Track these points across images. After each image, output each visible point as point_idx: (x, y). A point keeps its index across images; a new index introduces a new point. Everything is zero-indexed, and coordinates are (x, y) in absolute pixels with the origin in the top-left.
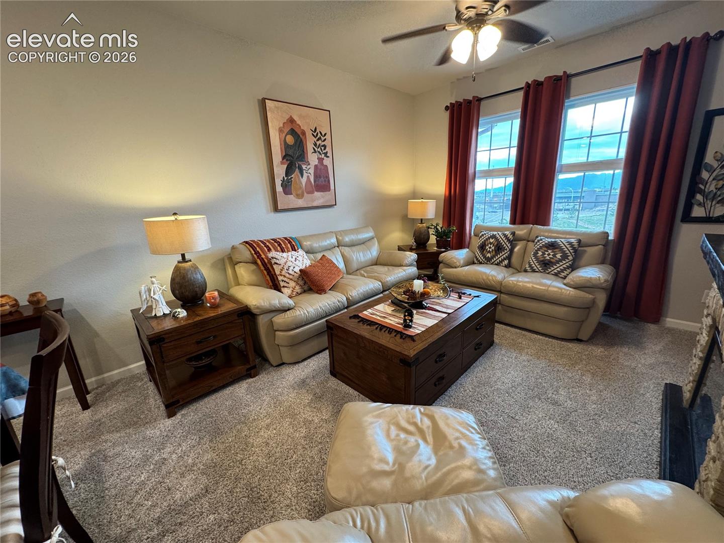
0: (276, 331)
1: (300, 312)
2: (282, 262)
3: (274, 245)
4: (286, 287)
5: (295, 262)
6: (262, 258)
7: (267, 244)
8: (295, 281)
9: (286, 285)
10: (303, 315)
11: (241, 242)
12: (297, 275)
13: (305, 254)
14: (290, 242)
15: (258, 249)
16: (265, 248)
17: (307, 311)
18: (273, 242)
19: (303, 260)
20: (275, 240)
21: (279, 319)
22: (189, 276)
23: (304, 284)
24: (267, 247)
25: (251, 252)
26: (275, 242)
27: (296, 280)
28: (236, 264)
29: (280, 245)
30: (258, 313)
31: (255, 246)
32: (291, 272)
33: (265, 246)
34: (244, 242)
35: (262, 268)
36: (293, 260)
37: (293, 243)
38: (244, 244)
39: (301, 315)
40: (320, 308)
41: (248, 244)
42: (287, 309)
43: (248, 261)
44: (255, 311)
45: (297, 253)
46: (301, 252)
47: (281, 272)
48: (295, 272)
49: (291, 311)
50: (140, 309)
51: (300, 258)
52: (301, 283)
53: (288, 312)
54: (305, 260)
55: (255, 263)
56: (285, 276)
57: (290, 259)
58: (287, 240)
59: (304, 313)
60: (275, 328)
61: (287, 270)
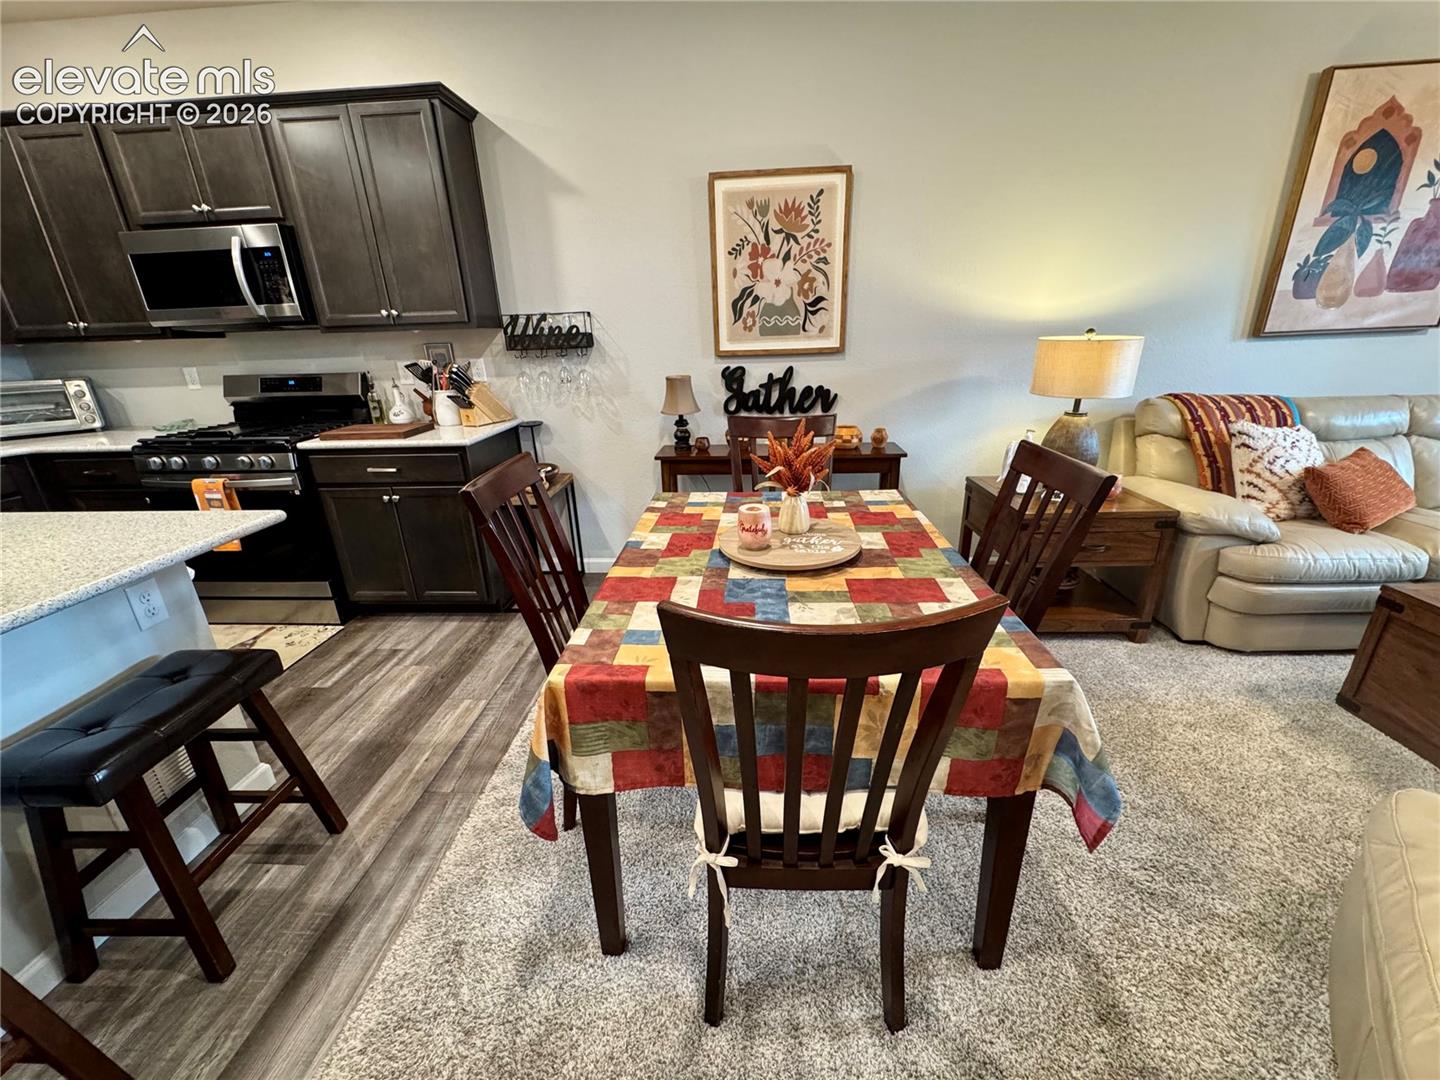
0: (1222, 574)
1: (1296, 553)
2: (1261, 444)
3: (1239, 409)
4: (1254, 498)
5: (1290, 451)
6: (1206, 432)
7: (1223, 404)
8: (1280, 491)
9: (1254, 492)
10: (1302, 562)
11: (1162, 394)
12: (1291, 479)
13: (1314, 439)
14: (1276, 407)
15: (1201, 412)
16: (1217, 412)
17: (1313, 556)
18: (1237, 402)
19: (1309, 450)
20: (1241, 399)
21: (1237, 556)
22: (1081, 439)
23: (1301, 502)
24: (1222, 410)
25: (1182, 415)
26: (1241, 402)
27: (1286, 488)
28: (1140, 436)
29: (1251, 409)
30: (1195, 531)
31: (1195, 404)
32: (1276, 468)
33: (1217, 408)
34: (1170, 395)
35: (1201, 451)
36: (1288, 444)
37: (1285, 410)
38: (1172, 398)
39: (1299, 559)
40: (1349, 559)
41: (1180, 399)
42: (1261, 539)
43: (1171, 432)
44: (1191, 526)
45: (1295, 432)
46: (1305, 432)
47: (1251, 465)
48: (1287, 471)
49: (1270, 546)
50: (998, 477)
51: (1302, 444)
52: (1295, 497)
53: (1262, 546)
54: (1313, 451)
55: (1186, 439)
56: (1258, 475)
57: (1280, 440)
58: (1271, 402)
59: (1306, 559)
60: (1220, 569)
61: (1269, 462)
